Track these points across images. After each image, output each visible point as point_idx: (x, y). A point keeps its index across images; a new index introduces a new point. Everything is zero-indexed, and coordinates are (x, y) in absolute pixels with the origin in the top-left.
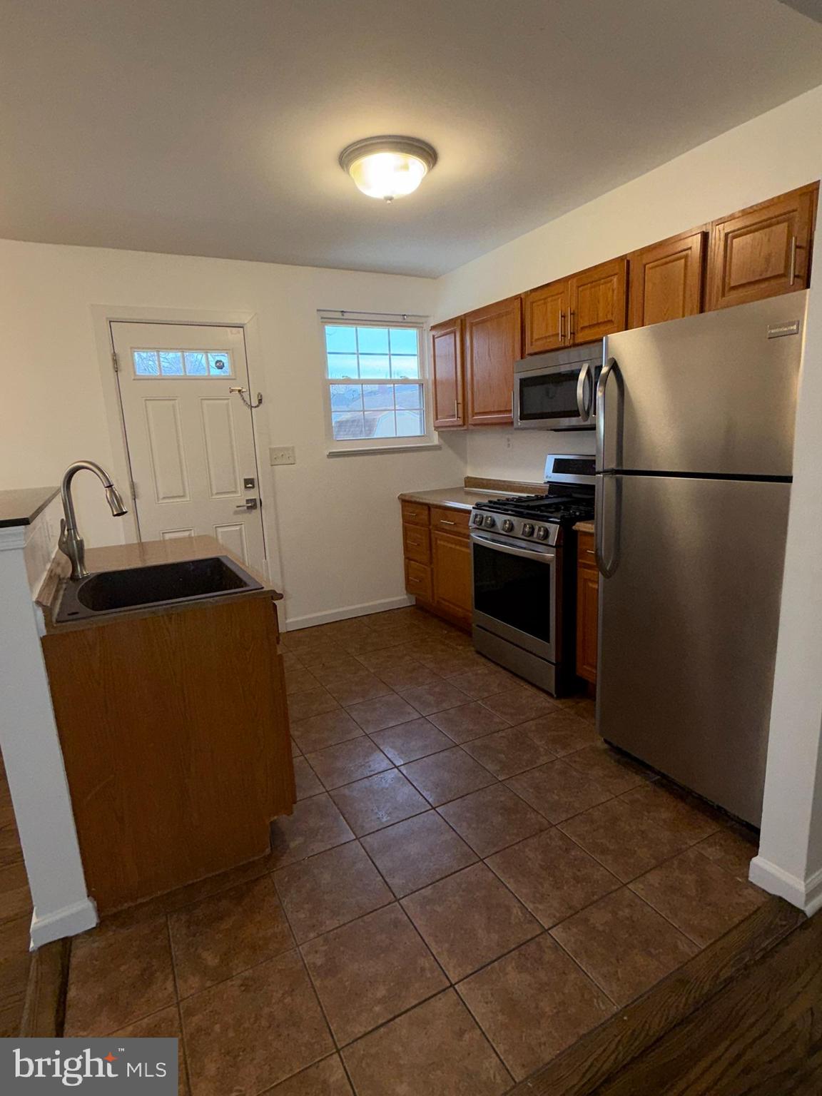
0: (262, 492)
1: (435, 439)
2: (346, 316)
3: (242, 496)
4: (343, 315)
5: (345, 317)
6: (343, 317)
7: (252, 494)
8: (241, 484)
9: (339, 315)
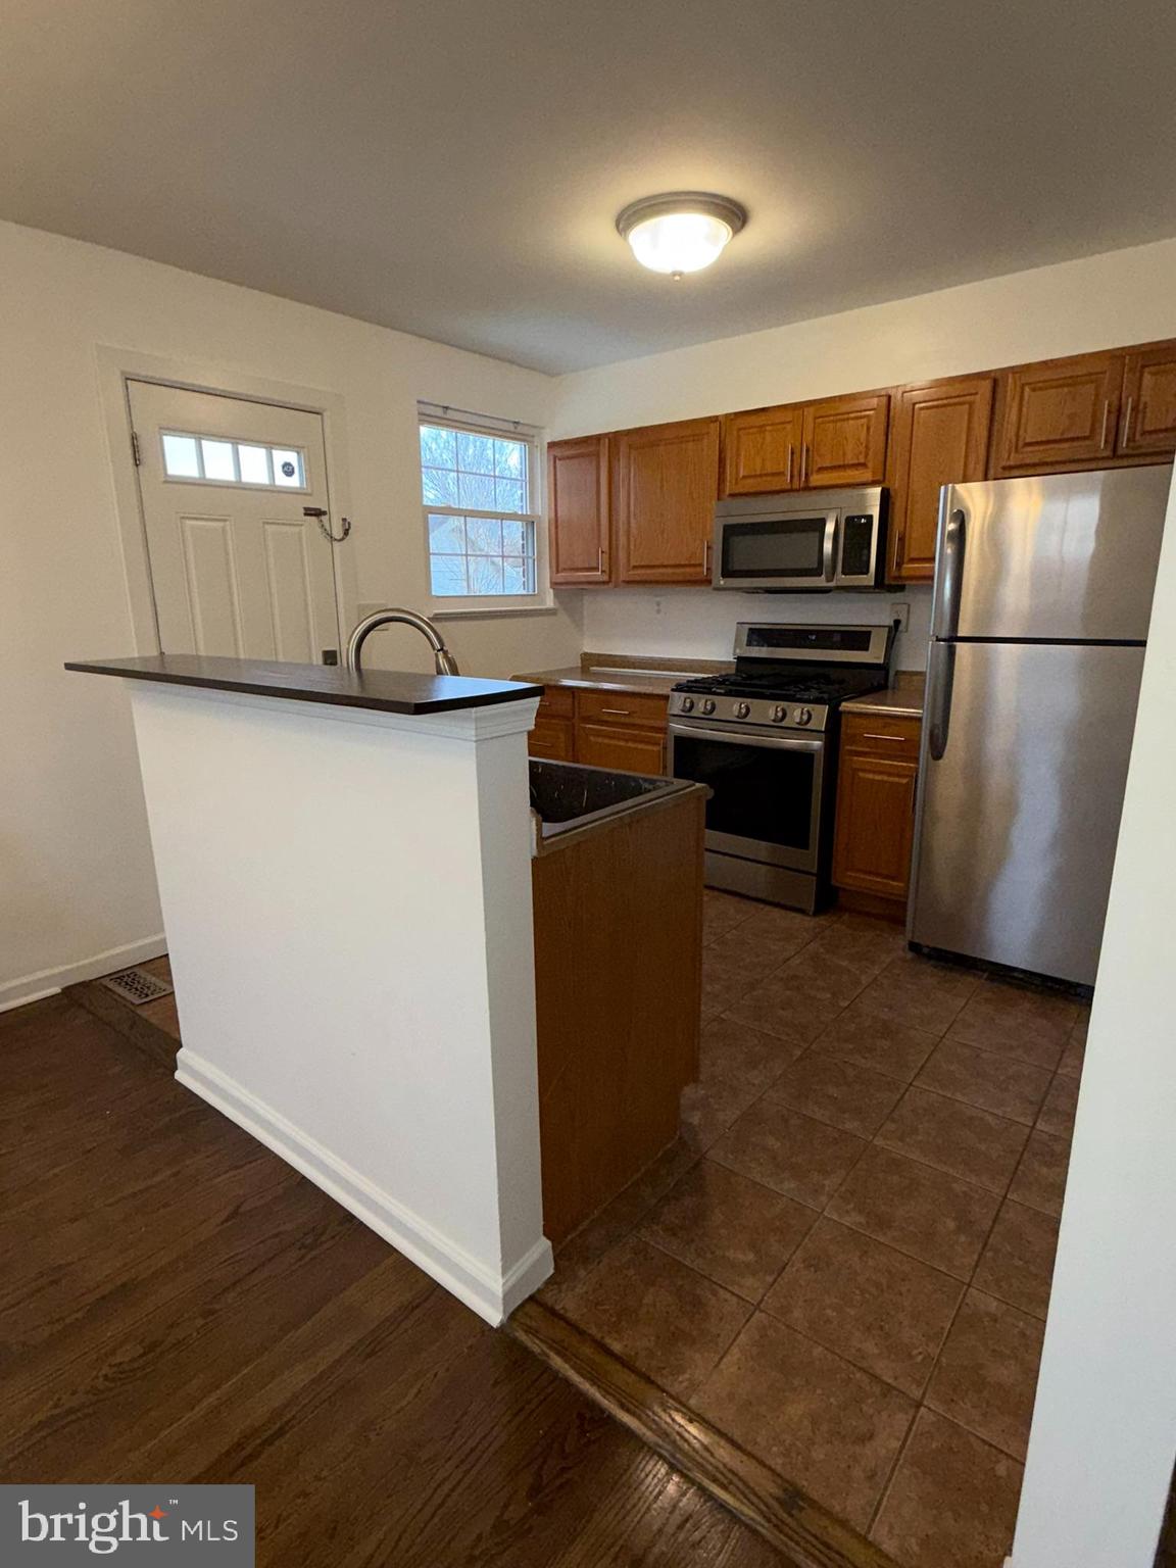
1: (550, 602)
2: (450, 414)
4: (445, 413)
5: (448, 416)
6: (442, 416)
8: (318, 659)
9: (439, 412)
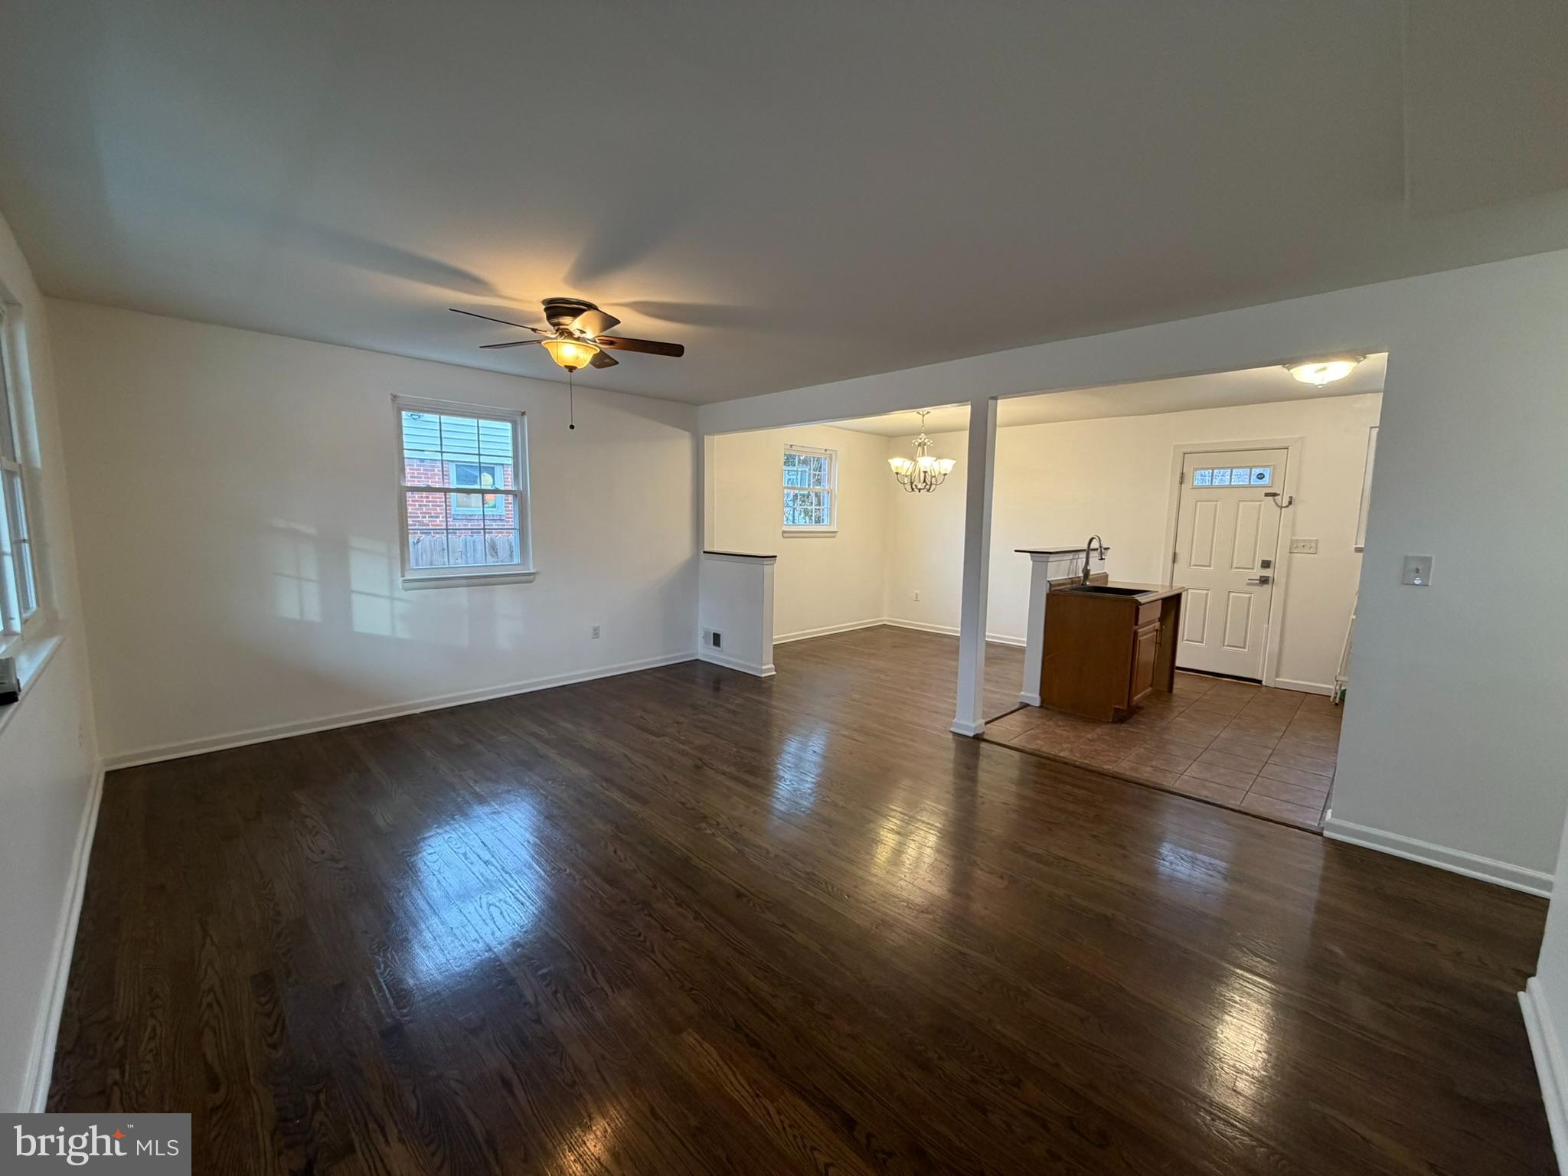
0: (1277, 573)
3: (1258, 572)
7: (1267, 573)
8: (1258, 564)
